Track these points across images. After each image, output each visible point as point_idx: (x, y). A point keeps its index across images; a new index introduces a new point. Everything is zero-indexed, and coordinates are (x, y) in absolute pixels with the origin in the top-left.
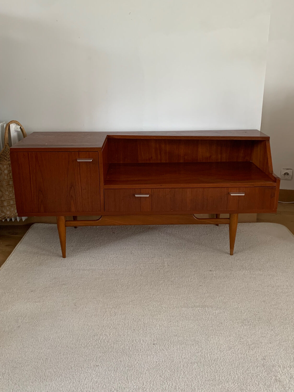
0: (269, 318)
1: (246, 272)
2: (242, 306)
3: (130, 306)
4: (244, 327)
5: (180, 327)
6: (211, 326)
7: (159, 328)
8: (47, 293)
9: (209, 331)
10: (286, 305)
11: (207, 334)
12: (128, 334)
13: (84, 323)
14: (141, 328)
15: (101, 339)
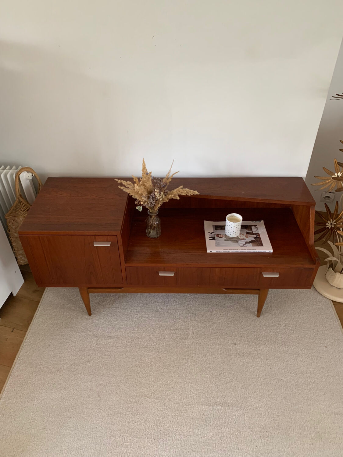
0: (288, 426)
1: (271, 347)
2: (262, 405)
3: (152, 400)
4: (262, 439)
5: (199, 437)
6: (229, 437)
7: (179, 437)
8: (72, 374)
9: (227, 445)
10: (307, 404)
11: (224, 449)
12: (148, 446)
13: (107, 425)
14: (161, 437)
15: (122, 452)
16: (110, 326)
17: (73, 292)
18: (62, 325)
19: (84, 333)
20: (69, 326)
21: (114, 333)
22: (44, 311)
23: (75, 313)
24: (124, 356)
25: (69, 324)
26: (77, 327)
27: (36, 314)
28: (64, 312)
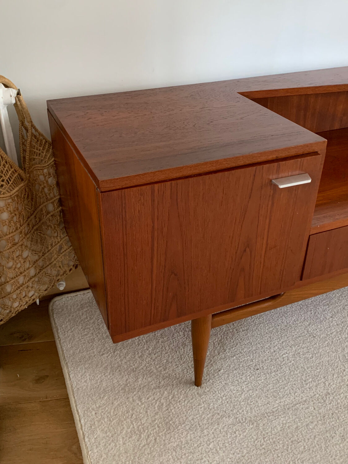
16: (256, 392)
17: (127, 354)
18: (158, 427)
19: (218, 424)
20: (174, 423)
21: (277, 402)
22: (93, 413)
23: (166, 392)
24: (337, 437)
25: (170, 418)
26: (193, 419)
27: (78, 426)
28: (140, 399)
